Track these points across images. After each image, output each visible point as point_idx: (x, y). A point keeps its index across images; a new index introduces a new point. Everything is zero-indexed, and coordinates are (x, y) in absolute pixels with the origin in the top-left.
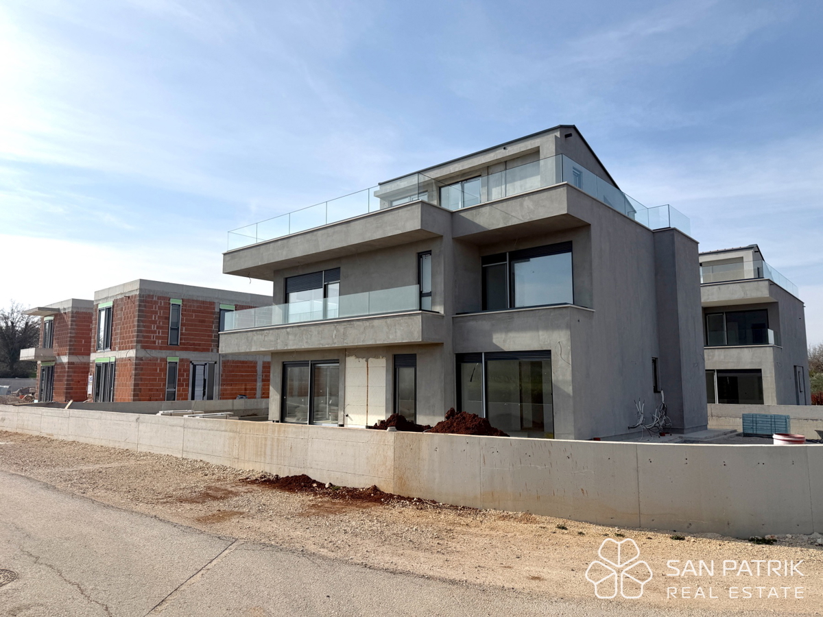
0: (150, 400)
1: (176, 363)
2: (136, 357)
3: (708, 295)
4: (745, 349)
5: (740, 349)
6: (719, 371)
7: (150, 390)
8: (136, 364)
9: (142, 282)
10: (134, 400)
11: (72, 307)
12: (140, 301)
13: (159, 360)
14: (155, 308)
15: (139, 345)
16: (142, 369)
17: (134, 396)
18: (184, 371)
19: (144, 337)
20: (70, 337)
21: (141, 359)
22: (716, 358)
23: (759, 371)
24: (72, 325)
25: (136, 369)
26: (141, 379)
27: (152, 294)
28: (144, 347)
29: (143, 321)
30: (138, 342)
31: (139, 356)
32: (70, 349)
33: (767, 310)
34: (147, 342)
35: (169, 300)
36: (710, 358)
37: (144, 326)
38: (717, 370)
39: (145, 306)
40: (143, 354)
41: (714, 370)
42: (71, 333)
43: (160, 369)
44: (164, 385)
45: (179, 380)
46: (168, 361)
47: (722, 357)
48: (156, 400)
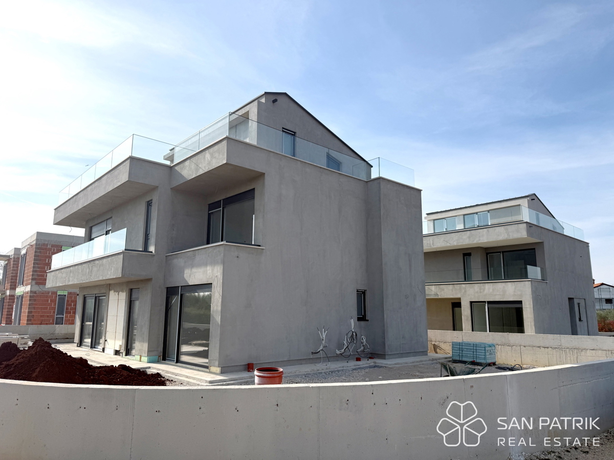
0: (41, 324)
1: (65, 295)
2: (31, 291)
3: (480, 237)
4: (509, 283)
5: (504, 283)
6: (489, 302)
7: (41, 316)
8: (30, 297)
9: (39, 234)
10: (27, 324)
11: (14, 254)
12: (36, 248)
13: (50, 293)
14: (49, 254)
15: (34, 282)
16: (35, 300)
17: (27, 321)
18: (72, 301)
19: (38, 275)
20: (12, 276)
21: (35, 293)
22: (486, 291)
23: (520, 302)
24: (13, 267)
25: (30, 300)
26: (34, 308)
27: (46, 243)
28: (37, 283)
29: (37, 264)
30: (32, 279)
31: (33, 290)
32: (11, 285)
33: (534, 249)
34: (40, 279)
35: (61, 247)
36: (482, 291)
37: (39, 268)
38: (488, 302)
39: (40, 252)
40: (36, 288)
41: (485, 302)
42: (12, 273)
43: (51, 300)
44: (54, 312)
45: (67, 309)
46: (58, 294)
47: (491, 290)
48: (47, 324)
